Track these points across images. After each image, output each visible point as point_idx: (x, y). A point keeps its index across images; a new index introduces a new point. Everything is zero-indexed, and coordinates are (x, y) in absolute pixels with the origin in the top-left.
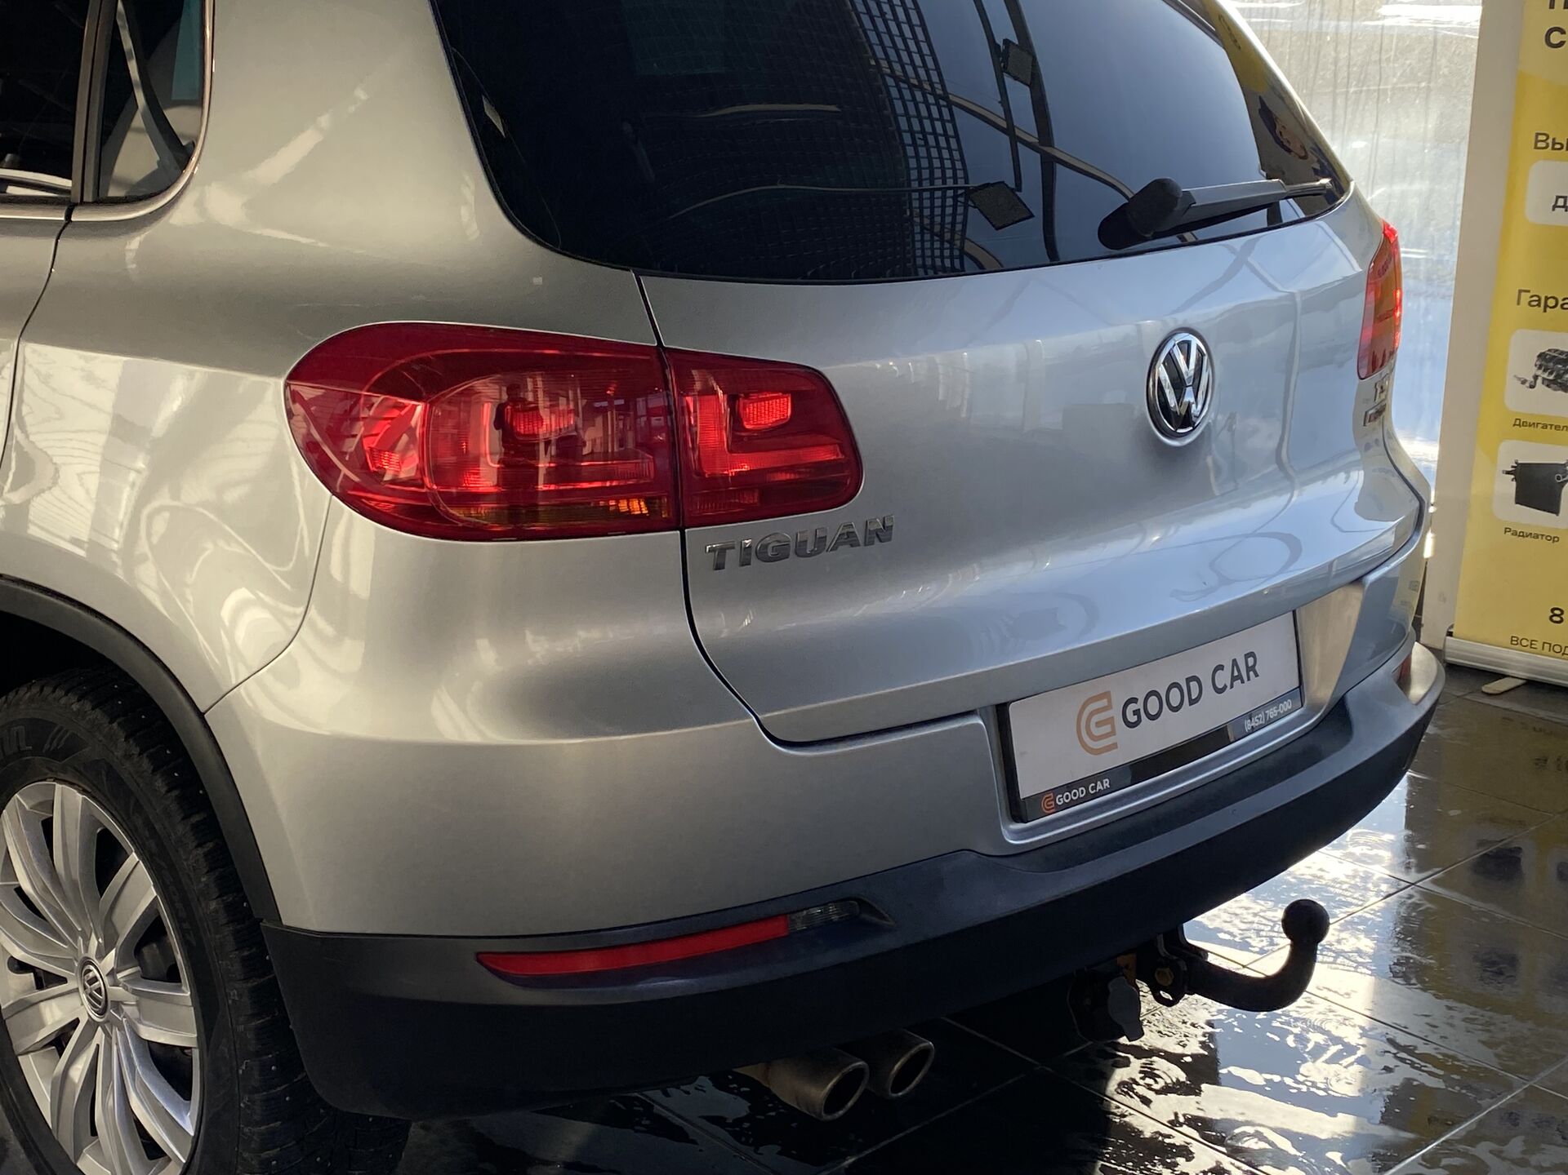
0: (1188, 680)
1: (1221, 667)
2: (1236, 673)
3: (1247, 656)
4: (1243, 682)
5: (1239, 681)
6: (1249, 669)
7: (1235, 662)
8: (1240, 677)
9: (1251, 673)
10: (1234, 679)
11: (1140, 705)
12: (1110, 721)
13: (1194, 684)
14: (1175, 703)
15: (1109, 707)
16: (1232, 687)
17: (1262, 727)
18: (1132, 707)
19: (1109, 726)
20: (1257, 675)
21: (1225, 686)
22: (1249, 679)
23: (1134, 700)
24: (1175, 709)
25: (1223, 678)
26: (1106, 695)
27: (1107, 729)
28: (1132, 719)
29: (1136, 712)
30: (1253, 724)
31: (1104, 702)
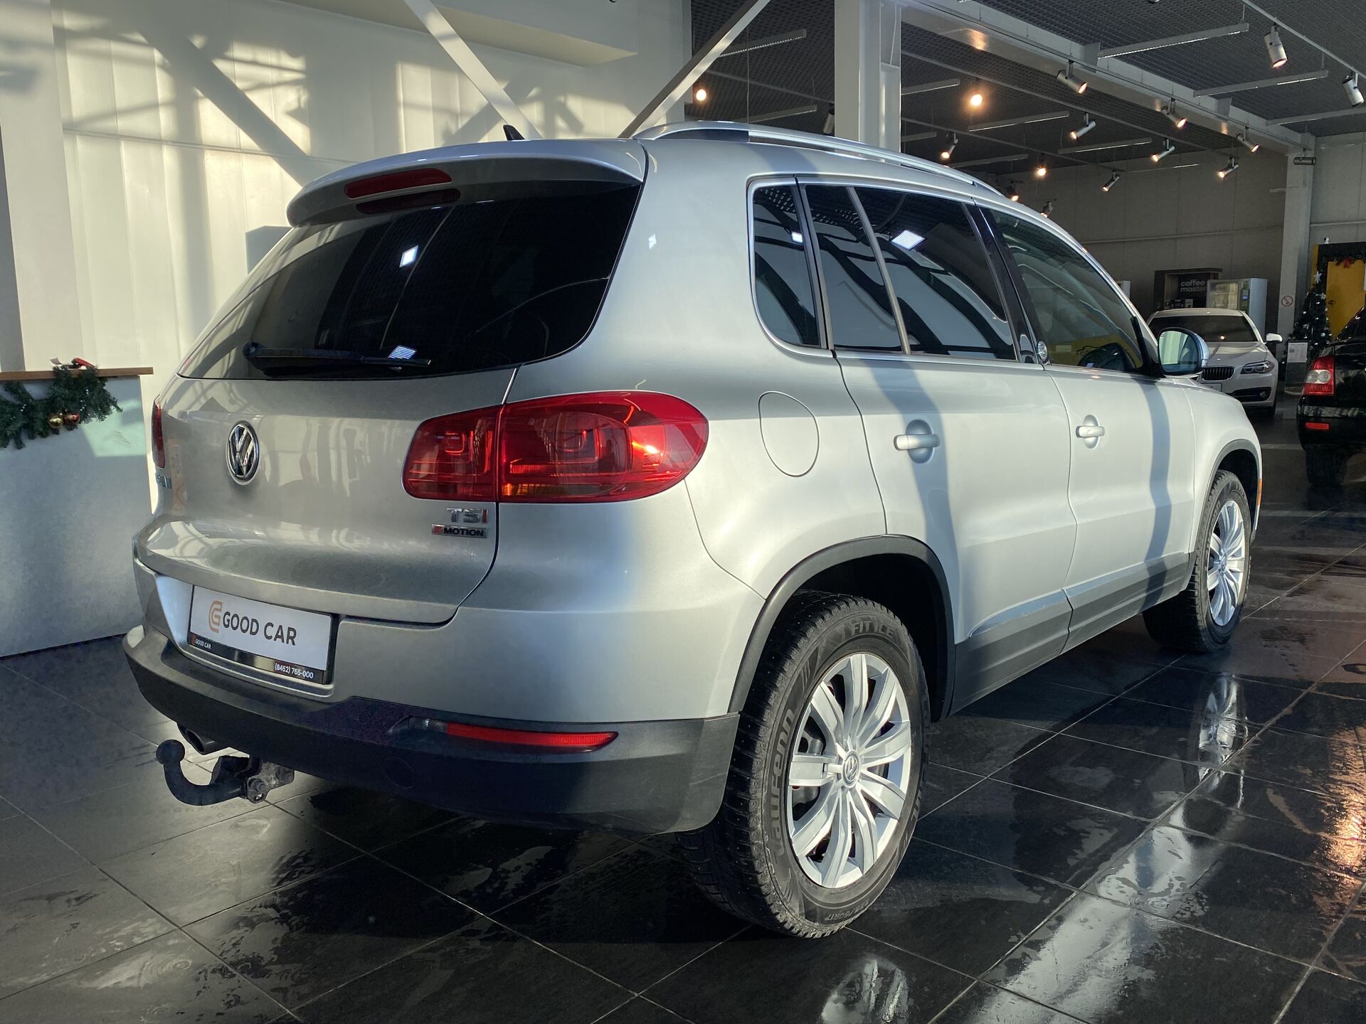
0: (254, 620)
1: (272, 625)
2: (280, 634)
3: (290, 629)
4: (283, 642)
5: (280, 640)
6: (289, 637)
7: (281, 627)
8: (282, 637)
9: (290, 640)
10: (277, 636)
11: (230, 618)
12: (218, 617)
13: (254, 623)
14: (244, 629)
15: (220, 610)
16: (275, 640)
17: (286, 674)
18: (227, 617)
19: (218, 620)
20: (294, 644)
21: (271, 637)
22: (287, 643)
23: (228, 613)
24: (244, 631)
25: (272, 632)
26: (220, 603)
27: (216, 620)
28: (227, 623)
29: (228, 620)
30: (281, 669)
31: (218, 607)
